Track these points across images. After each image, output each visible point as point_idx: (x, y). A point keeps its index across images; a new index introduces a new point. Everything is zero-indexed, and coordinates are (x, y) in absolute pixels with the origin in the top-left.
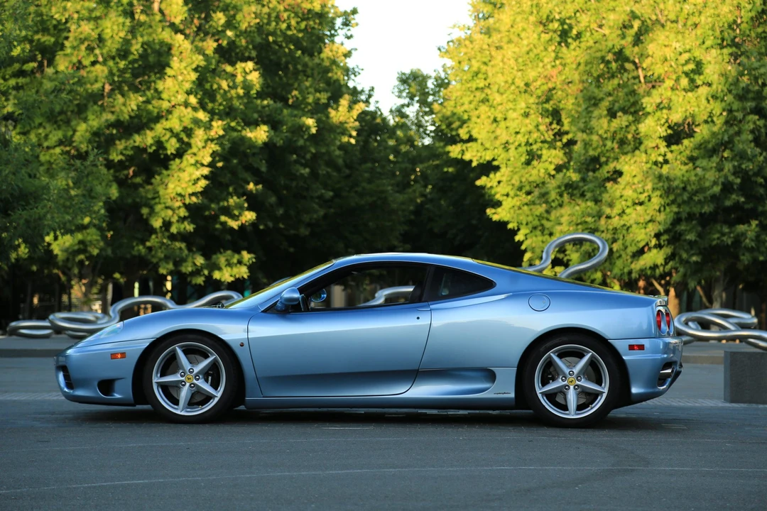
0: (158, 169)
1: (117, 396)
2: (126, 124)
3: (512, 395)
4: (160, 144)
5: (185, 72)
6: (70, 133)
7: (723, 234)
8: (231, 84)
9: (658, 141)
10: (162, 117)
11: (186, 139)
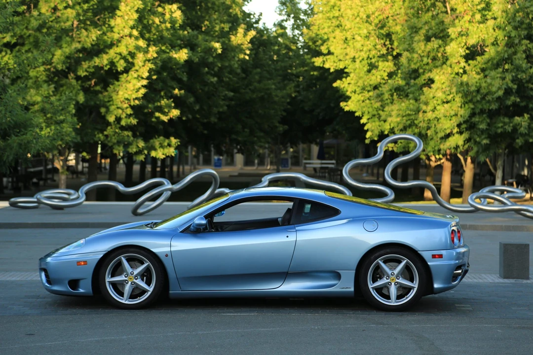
0: (112, 80)
1: (81, 290)
2: (89, 50)
3: (352, 289)
4: (112, 63)
5: (130, 13)
6: (50, 57)
7: (505, 124)
8: (162, 20)
9: (459, 58)
10: (114, 44)
11: (131, 60)
